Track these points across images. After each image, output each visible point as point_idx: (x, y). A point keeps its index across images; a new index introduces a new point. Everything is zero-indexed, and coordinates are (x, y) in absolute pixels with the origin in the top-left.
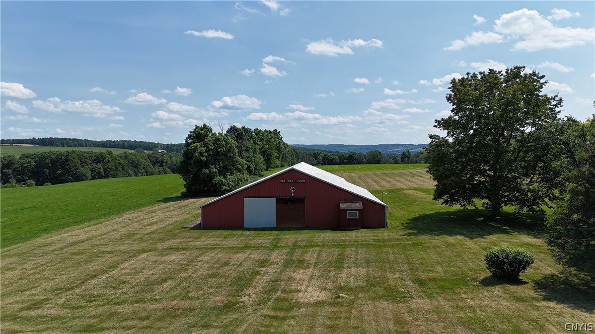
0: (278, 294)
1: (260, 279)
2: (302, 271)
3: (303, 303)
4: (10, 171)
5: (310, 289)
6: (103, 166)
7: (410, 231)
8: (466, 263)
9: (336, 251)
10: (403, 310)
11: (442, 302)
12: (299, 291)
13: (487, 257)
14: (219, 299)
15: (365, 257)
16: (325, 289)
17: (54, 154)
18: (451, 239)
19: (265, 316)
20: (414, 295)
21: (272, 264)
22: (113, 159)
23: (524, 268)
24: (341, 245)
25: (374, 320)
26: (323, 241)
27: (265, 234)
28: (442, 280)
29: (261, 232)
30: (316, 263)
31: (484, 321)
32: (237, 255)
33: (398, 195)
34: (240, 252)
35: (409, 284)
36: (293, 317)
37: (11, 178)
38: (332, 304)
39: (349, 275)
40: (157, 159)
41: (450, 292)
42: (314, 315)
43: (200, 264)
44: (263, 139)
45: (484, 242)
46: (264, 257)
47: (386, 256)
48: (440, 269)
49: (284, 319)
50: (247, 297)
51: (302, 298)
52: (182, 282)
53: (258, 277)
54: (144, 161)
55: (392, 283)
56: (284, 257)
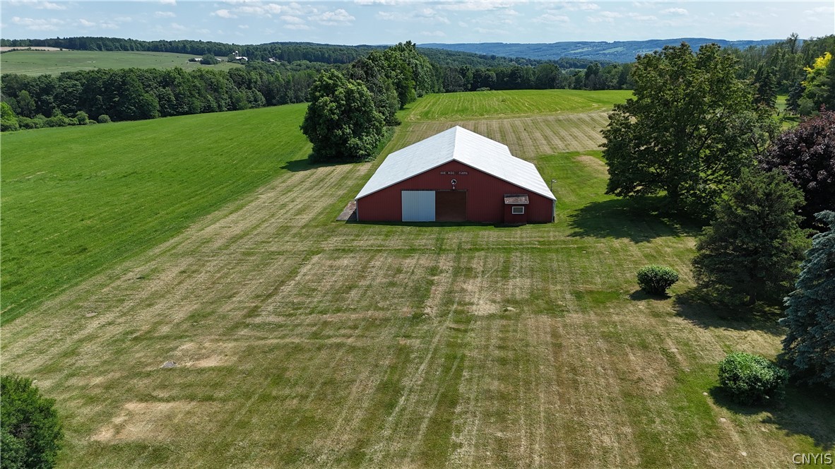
0: (455, 306)
1: (436, 290)
2: (471, 281)
3: (478, 316)
4: (51, 98)
5: (481, 302)
6: (173, 91)
7: (577, 230)
8: (623, 274)
9: (502, 257)
10: (559, 325)
11: (593, 316)
12: (472, 304)
13: (639, 274)
14: (406, 310)
15: (529, 265)
16: (494, 302)
17: (105, 73)
18: (617, 243)
19: (451, 328)
20: (570, 308)
21: (441, 272)
22: (186, 80)
23: (670, 285)
24: (507, 249)
25: (535, 333)
26: (487, 243)
27: (426, 231)
28: (598, 292)
29: (421, 228)
30: (483, 272)
31: (620, 335)
32: (407, 261)
33: (571, 165)
34: (408, 257)
35: (568, 296)
36: (472, 330)
37: (54, 108)
38: (502, 317)
39: (515, 286)
40: (243, 79)
41: (602, 306)
42: (489, 329)
43: (374, 270)
44: (395, 66)
45: (648, 248)
46: (432, 264)
47: (549, 264)
48: (599, 280)
49: (466, 331)
50: (429, 308)
51: (476, 311)
52: (366, 290)
53: (433, 288)
54: (226, 81)
55: (553, 295)
56: (452, 264)
